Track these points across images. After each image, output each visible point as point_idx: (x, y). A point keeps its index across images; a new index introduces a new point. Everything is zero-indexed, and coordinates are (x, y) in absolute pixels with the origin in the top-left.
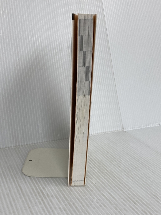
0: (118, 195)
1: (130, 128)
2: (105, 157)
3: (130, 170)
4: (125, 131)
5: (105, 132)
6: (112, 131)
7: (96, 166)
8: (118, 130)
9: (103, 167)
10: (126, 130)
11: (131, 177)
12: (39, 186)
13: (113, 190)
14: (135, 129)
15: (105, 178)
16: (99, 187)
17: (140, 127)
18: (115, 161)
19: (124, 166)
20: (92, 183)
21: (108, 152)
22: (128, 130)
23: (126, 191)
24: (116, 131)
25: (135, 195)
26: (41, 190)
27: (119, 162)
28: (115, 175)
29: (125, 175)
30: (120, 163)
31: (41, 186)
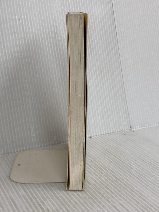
0: (132, 206)
1: (139, 127)
2: (112, 162)
3: (144, 177)
4: (133, 131)
5: (109, 132)
6: (118, 132)
7: (102, 173)
8: (125, 130)
9: (111, 173)
10: (134, 129)
11: (145, 184)
12: (36, 200)
13: (125, 200)
14: (145, 127)
15: (115, 187)
16: (109, 198)
17: (151, 125)
18: (125, 167)
19: (136, 172)
20: (100, 193)
21: (115, 156)
22: (137, 129)
23: (142, 202)
24: (122, 131)
25: (152, 206)
26: (40, 205)
27: (129, 168)
28: (126, 182)
29: (138, 182)
30: (132, 168)
31: (39, 200)
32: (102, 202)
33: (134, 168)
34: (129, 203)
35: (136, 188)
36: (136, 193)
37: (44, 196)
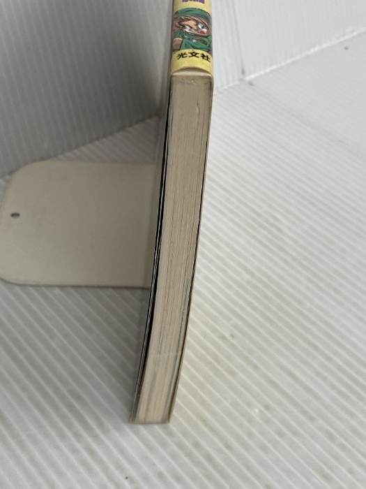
32: (236, 370)
33: (286, 230)
34: (305, 362)
35: (309, 305)
36: (313, 323)
37: (74, 368)
